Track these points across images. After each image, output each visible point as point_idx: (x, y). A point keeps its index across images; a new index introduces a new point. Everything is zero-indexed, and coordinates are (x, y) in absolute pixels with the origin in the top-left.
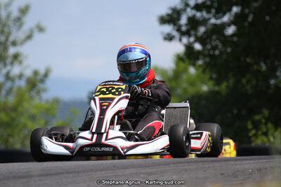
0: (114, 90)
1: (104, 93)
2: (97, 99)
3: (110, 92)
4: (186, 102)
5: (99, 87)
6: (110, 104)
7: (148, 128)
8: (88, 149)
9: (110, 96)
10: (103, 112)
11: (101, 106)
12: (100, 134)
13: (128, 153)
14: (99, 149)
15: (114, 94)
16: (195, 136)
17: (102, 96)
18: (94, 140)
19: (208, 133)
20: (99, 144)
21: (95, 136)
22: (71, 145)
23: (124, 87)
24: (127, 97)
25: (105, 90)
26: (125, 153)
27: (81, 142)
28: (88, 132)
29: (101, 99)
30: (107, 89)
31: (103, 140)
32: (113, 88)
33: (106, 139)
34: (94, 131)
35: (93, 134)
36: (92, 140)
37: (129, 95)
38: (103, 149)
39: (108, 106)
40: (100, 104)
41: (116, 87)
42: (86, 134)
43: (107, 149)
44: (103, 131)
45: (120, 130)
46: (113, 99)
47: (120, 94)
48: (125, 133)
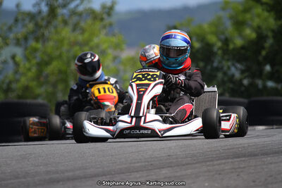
0: (150, 77)
1: (140, 79)
2: (134, 85)
3: (146, 79)
4: (214, 87)
5: (135, 74)
6: (147, 89)
7: (180, 111)
8: (128, 132)
9: (146, 82)
10: (140, 97)
11: (138, 91)
12: (138, 118)
13: (165, 135)
14: (138, 131)
15: (149, 80)
16: (224, 118)
17: (138, 82)
18: (133, 124)
19: (236, 115)
20: (137, 127)
21: (134, 119)
22: (111, 128)
23: (158, 73)
24: (161, 83)
25: (141, 76)
26: (162, 135)
27: (121, 125)
28: (127, 115)
29: (137, 85)
30: (143, 75)
31: (142, 124)
32: (149, 75)
33: (145, 122)
34: (132, 114)
35: (132, 117)
36: (131, 123)
37: (163, 81)
38: (141, 132)
39: (145, 92)
40: (137, 90)
41: (151, 73)
42: (126, 118)
43: (146, 132)
44: (141, 115)
45: (156, 114)
46: (149, 85)
47: (155, 80)
48: (161, 117)
